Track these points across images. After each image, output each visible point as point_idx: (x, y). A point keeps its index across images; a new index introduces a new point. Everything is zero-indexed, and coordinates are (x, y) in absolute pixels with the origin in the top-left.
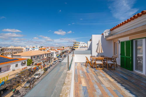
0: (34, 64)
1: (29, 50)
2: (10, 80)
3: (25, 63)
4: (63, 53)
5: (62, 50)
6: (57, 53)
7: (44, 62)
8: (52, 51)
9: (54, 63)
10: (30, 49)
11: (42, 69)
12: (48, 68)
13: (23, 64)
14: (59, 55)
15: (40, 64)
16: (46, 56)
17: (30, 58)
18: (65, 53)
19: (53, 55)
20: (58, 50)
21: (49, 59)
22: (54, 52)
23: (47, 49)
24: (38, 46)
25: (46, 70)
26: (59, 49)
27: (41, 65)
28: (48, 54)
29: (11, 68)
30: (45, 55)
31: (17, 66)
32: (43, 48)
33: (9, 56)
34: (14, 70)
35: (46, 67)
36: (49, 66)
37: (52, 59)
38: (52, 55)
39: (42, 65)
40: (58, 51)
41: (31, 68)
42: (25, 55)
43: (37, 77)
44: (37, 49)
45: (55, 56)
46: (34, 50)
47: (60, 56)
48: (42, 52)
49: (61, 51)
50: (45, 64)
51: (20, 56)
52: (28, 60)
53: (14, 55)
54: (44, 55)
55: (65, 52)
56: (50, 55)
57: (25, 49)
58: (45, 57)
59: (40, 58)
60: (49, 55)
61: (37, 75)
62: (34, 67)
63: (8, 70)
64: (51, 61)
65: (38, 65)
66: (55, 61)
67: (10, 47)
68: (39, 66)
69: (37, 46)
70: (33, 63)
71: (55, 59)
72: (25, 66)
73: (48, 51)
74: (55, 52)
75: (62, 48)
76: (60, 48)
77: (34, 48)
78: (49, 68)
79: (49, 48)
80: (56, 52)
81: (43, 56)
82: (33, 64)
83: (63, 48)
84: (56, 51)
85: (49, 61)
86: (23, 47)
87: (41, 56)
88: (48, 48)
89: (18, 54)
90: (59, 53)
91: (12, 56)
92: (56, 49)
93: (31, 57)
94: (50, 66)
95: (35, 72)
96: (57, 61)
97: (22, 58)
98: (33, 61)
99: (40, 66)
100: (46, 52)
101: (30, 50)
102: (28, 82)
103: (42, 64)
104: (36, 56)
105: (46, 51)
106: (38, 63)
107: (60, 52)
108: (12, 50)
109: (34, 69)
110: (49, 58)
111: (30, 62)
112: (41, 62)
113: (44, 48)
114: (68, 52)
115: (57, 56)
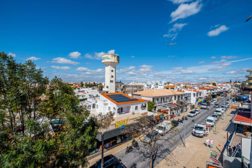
0: (157, 109)
1: (150, 87)
2: (129, 126)
3: (145, 106)
4: (214, 96)
5: (211, 90)
6: (199, 96)
7: (171, 110)
8: (186, 92)
9: (192, 115)
10: (153, 86)
11: (169, 122)
12: (178, 121)
13: (143, 107)
14: (203, 100)
15: (165, 112)
16: (176, 100)
17: (151, 100)
18: (218, 97)
19: (189, 98)
20: (200, 88)
21: (181, 106)
22: (192, 92)
23: (178, 87)
24: (164, 82)
25: (175, 124)
26: (203, 88)
27: (167, 113)
28: (179, 97)
29: (131, 109)
30: (173, 98)
31: (136, 108)
32: (170, 85)
33: (130, 95)
34: (134, 114)
35: (176, 119)
36: (180, 118)
37: (186, 106)
38: (186, 98)
39: (169, 114)
40: (200, 91)
41: (153, 116)
42: (146, 95)
43: (160, 132)
44: (162, 87)
45: (193, 100)
46: (157, 87)
47: (205, 101)
48: (169, 92)
49: (209, 91)
50: (173, 114)
51: (140, 95)
52: (149, 102)
53: (134, 93)
54: (172, 96)
55: (219, 95)
56: (184, 97)
57: (146, 86)
58: (175, 102)
59: (166, 102)
60: (181, 98)
61: (160, 128)
62: (156, 114)
63: (128, 112)
64: (185, 110)
65: (162, 112)
66: (193, 110)
67: (131, 84)
68: (163, 115)
69: (161, 82)
70: (155, 107)
71: (193, 107)
72: (146, 111)
73: (178, 91)
74: (194, 94)
75: (211, 85)
76: (206, 85)
77: (157, 84)
78: (181, 121)
79: (182, 85)
80: (196, 93)
81: (170, 98)
82: (155, 110)
83: (214, 84)
84: (195, 91)
85: (180, 109)
86: (144, 84)
87: (167, 97)
88: (179, 85)
89: (138, 93)
90: (202, 96)
91: (133, 95)
92: (196, 88)
93: (153, 99)
94: (183, 119)
95: (158, 124)
96: (197, 112)
97: (143, 98)
98: (155, 105)
99: (165, 115)
100: (176, 92)
101: (152, 88)
102: (149, 136)
103: (169, 112)
104: (159, 97)
105: (176, 90)
106: (163, 109)
107: (205, 93)
108: (132, 86)
109: (156, 117)
110: (182, 103)
111: (152, 107)
112: (168, 108)
113: (172, 85)
114: (229, 95)
115: (197, 100)
